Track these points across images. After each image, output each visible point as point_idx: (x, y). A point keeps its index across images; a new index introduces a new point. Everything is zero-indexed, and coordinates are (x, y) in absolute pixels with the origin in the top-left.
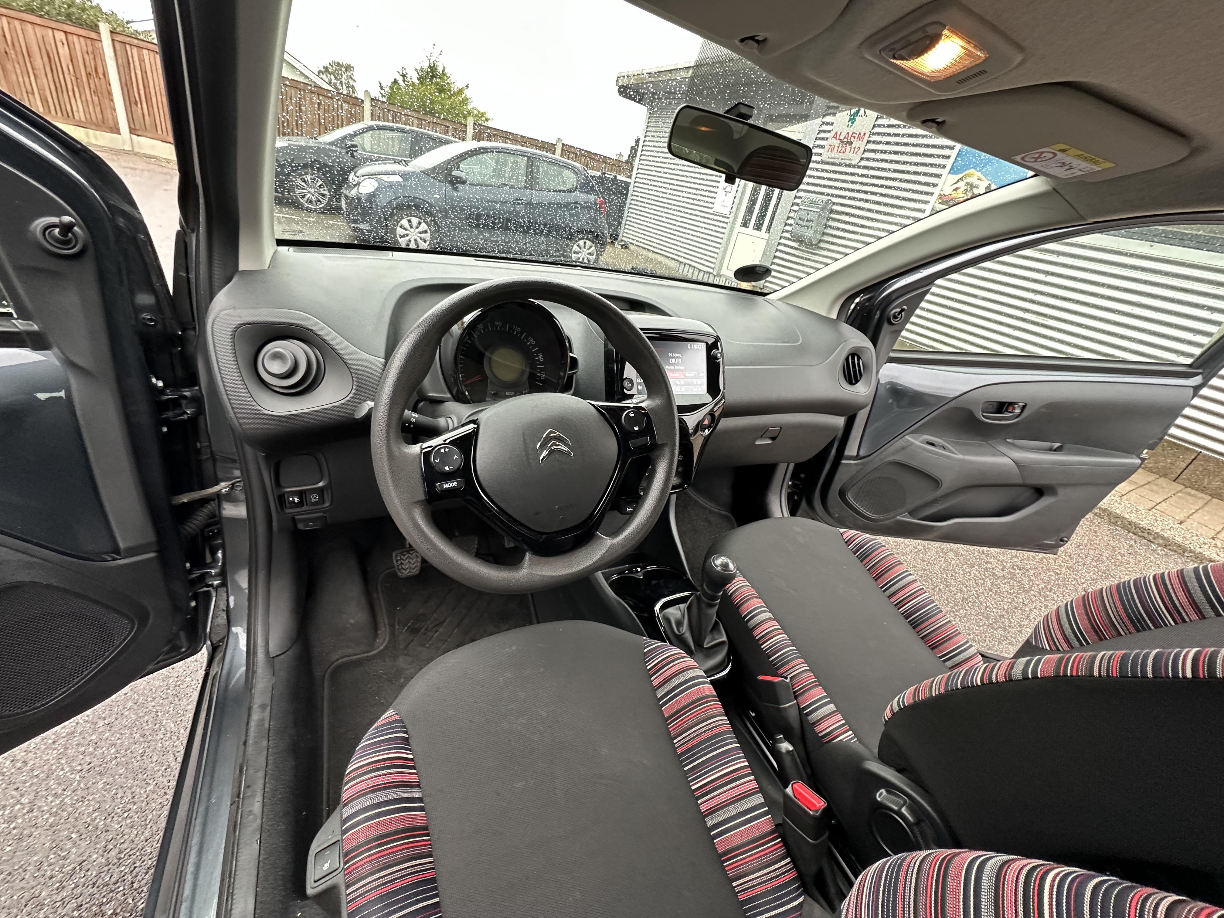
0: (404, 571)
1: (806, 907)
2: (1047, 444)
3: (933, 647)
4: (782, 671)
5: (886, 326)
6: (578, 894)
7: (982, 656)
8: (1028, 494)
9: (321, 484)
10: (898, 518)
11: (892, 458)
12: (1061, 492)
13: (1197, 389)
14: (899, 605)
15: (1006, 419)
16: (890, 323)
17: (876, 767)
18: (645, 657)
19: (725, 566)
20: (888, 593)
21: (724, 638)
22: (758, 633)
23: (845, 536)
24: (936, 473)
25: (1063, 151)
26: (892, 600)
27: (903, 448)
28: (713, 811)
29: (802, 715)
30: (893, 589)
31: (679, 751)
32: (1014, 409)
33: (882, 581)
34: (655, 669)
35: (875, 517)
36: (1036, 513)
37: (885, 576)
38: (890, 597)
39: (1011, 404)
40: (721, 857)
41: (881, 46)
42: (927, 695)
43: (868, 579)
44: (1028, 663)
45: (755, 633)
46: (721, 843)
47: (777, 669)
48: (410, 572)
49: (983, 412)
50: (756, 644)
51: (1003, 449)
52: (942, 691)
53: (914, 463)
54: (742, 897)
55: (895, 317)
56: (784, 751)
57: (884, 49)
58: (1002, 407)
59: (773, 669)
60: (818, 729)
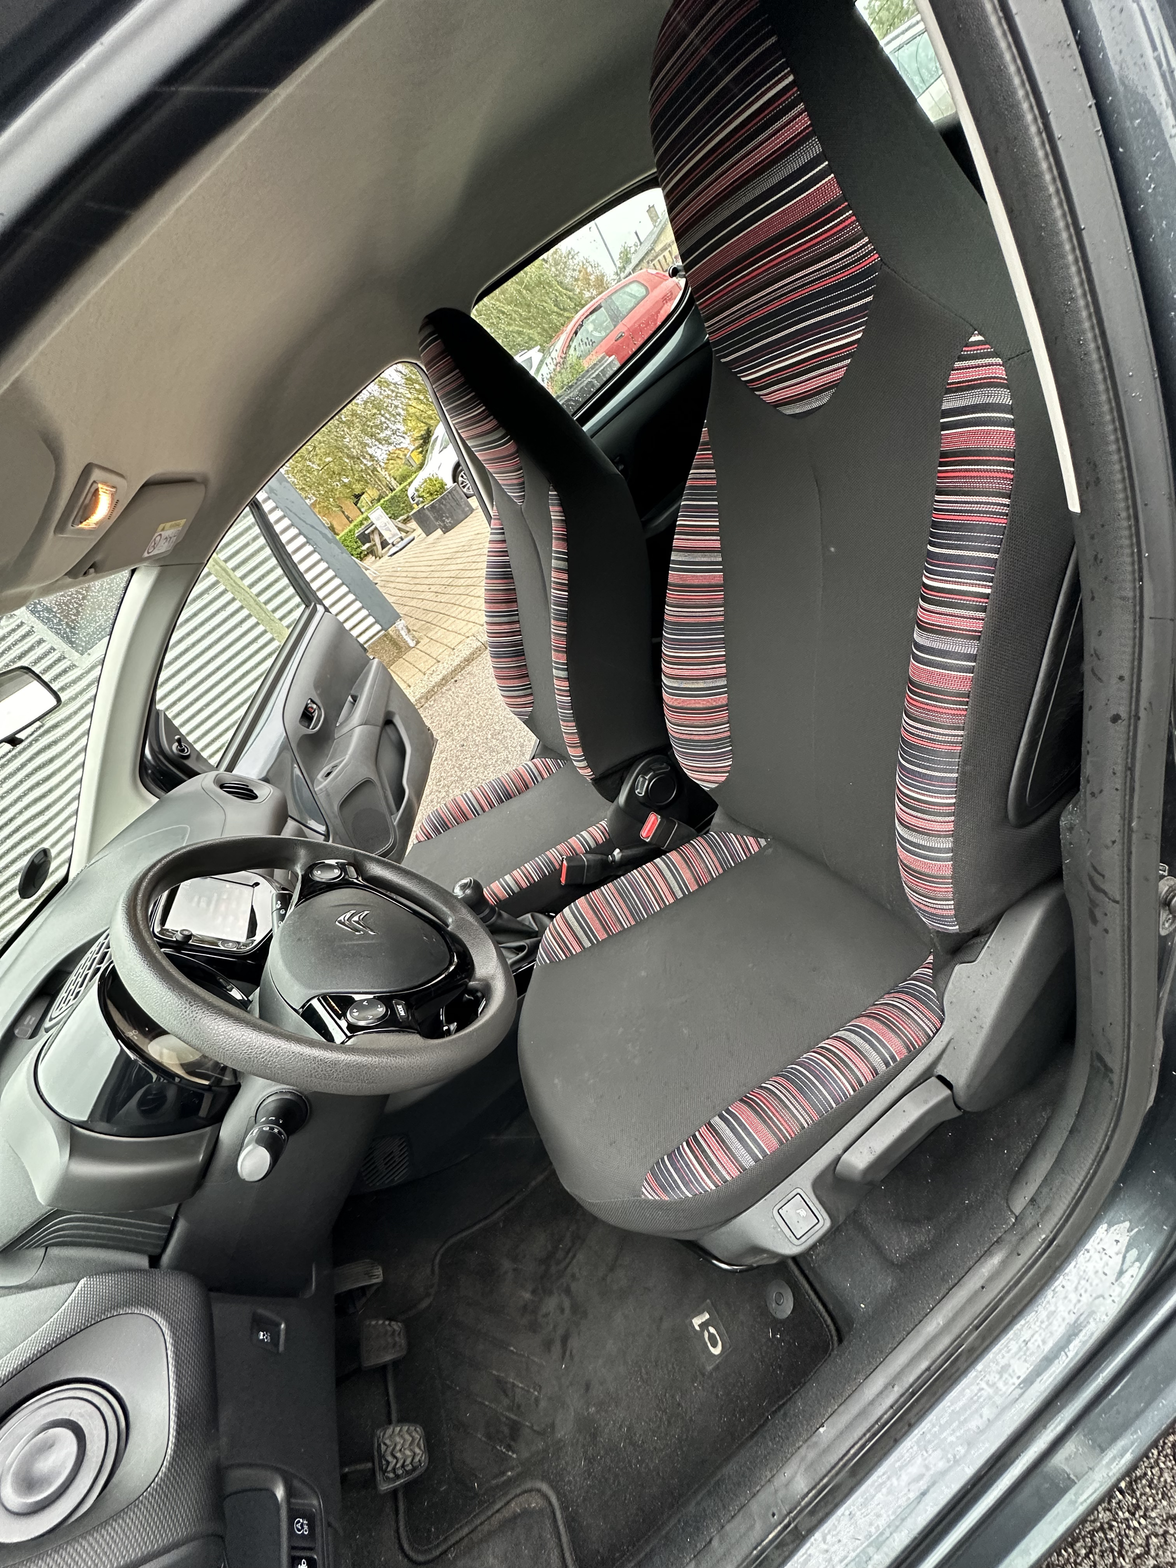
0: (417, 1459)
1: (715, 829)
2: (347, 705)
3: (527, 787)
4: (558, 867)
5: (187, 762)
6: (750, 965)
7: (533, 758)
8: (389, 730)
9: (280, 1493)
10: (395, 823)
11: (336, 808)
12: (391, 709)
13: (327, 610)
14: (492, 806)
15: (319, 716)
16: (187, 757)
17: (622, 799)
18: (554, 962)
19: (464, 887)
20: (480, 811)
21: (529, 915)
22: (524, 884)
23: (422, 839)
24: (359, 779)
25: (163, 530)
26: (487, 810)
27: (328, 795)
28: (673, 893)
29: (591, 851)
30: (478, 808)
31: (633, 923)
32: (312, 708)
33: (470, 814)
34: (565, 950)
35: (391, 841)
36: (407, 730)
37: (465, 811)
38: (484, 811)
39: (306, 708)
40: (701, 887)
41: (70, 524)
42: (577, 736)
43: (466, 826)
44: (557, 668)
45: (524, 886)
46: (693, 887)
47: (555, 869)
48: (419, 1446)
49: (308, 727)
50: (533, 886)
51: (345, 729)
52: (574, 724)
53: (346, 792)
54: (721, 871)
55: (183, 751)
56: (620, 855)
57: (73, 523)
58: (307, 716)
59: (556, 873)
60: (601, 842)
